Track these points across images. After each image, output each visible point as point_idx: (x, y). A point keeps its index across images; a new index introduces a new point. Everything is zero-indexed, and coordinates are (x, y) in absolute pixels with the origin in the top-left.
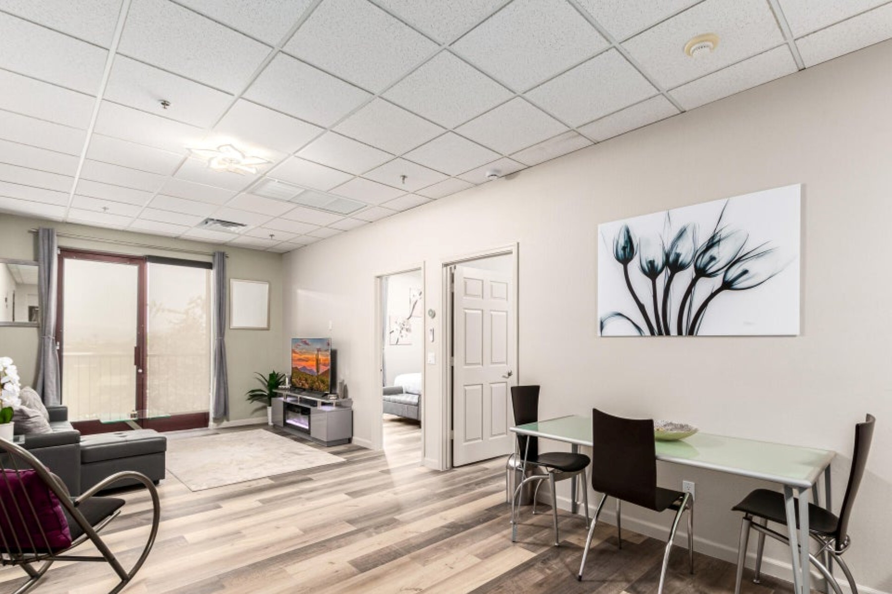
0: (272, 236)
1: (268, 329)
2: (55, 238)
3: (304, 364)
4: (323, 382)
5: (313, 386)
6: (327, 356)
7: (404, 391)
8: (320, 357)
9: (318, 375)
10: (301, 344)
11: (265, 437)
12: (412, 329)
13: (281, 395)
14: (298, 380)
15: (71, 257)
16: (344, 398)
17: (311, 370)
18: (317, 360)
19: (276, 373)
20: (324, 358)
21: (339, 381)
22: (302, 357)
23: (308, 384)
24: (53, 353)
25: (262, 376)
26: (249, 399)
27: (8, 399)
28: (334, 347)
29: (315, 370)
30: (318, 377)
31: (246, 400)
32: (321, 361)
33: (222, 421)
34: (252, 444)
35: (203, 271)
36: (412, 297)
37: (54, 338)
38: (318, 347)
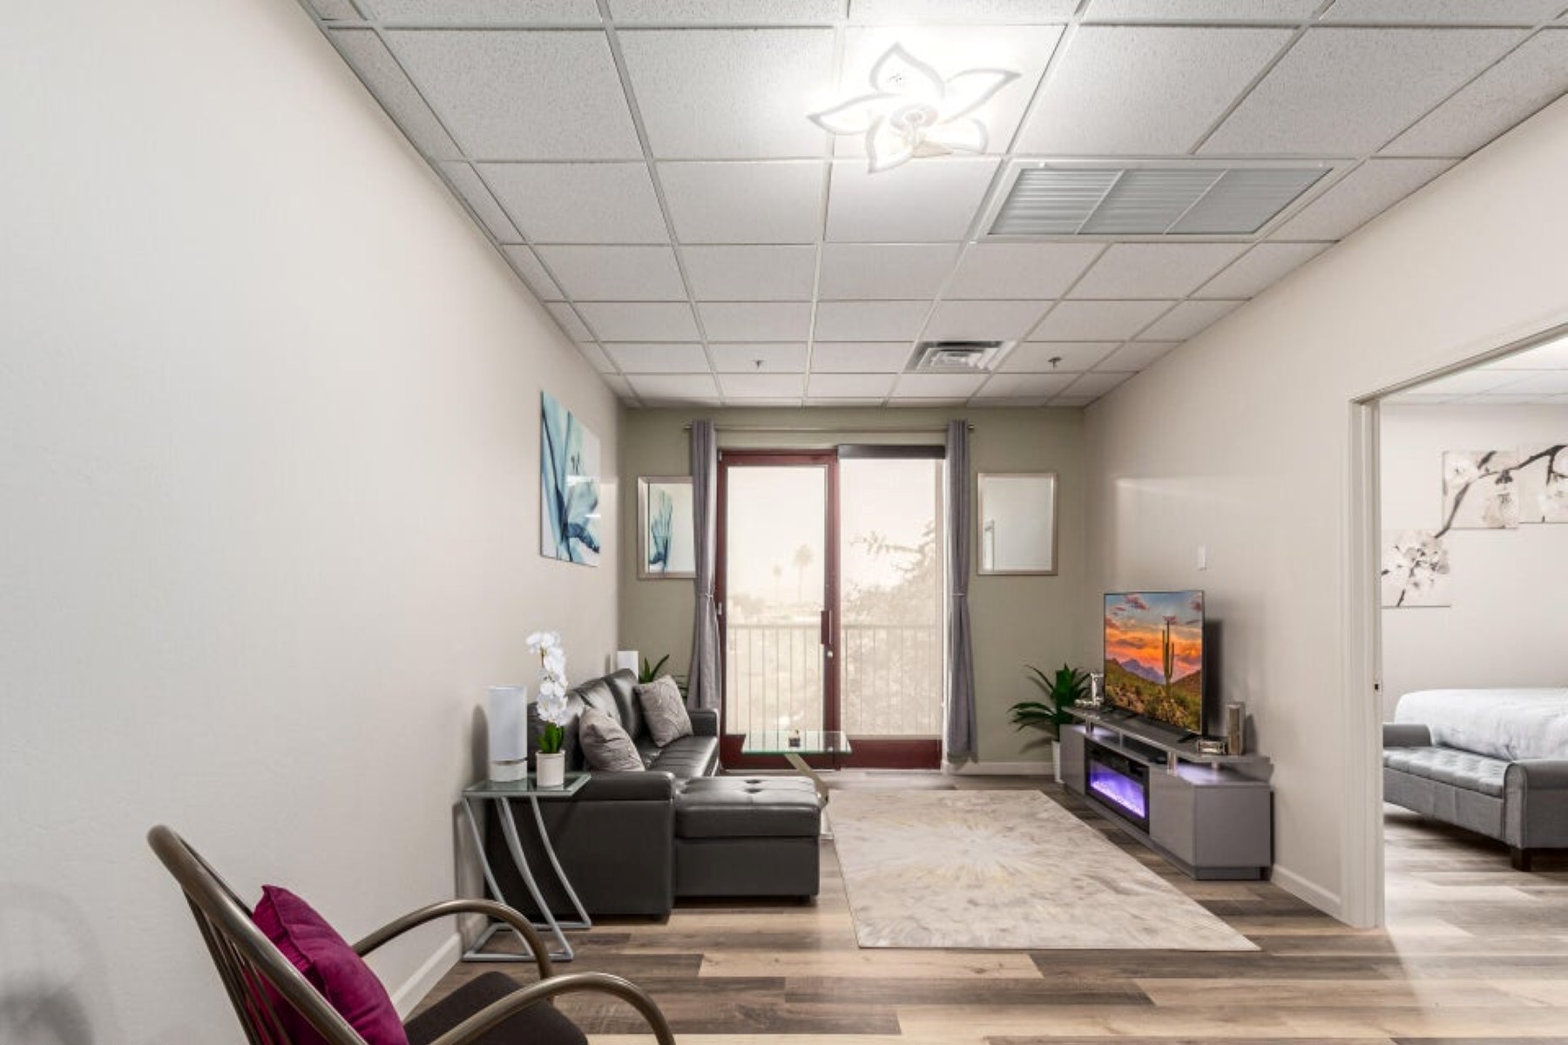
0: (1055, 360)
1: (1053, 574)
2: (713, 435)
3: (1132, 653)
4: (1182, 703)
5: (1155, 710)
6: (1193, 635)
7: (1433, 740)
8: (1173, 638)
9: (1168, 683)
10: (1124, 606)
11: (1044, 815)
12: (1452, 561)
13: (1080, 722)
14: (1118, 690)
15: (735, 464)
16: (1244, 752)
17: (1150, 671)
18: (1167, 647)
19: (1071, 669)
20: (1184, 642)
21: (1228, 707)
22: (1129, 636)
23: (1142, 702)
24: (712, 621)
25: (1040, 673)
26: (1015, 721)
27: (546, 710)
28: (1211, 615)
29: (1161, 673)
30: (1168, 686)
31: (1010, 723)
32: (1176, 652)
33: (966, 761)
34: (1011, 829)
35: (929, 464)
36: (1448, 477)
37: (712, 596)
38: (1169, 613)
